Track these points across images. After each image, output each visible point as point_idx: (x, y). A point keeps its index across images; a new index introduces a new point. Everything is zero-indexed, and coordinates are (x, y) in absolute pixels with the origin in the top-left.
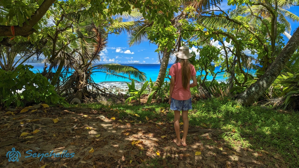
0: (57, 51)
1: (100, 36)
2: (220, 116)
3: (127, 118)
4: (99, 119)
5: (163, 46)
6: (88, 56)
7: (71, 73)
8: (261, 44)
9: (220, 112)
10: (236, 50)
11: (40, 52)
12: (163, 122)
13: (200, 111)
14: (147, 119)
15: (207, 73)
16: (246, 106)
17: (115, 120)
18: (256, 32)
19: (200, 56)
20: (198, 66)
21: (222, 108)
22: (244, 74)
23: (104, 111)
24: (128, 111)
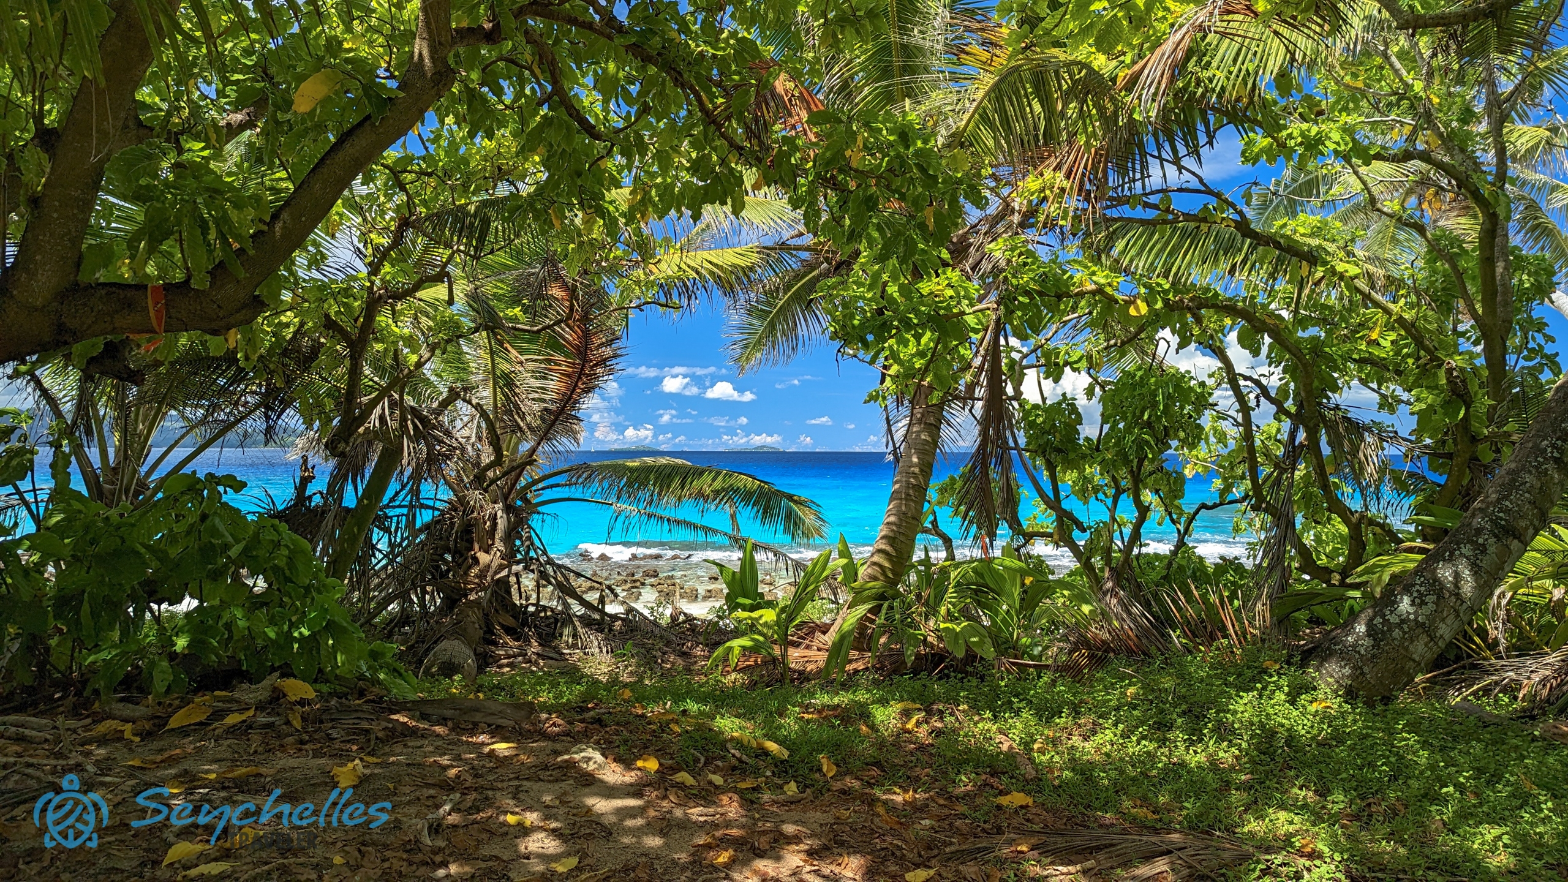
0: (365, 399)
1: (585, 319)
2: (1226, 755)
3: (720, 763)
4: (571, 765)
5: (909, 373)
6: (523, 419)
7: (433, 508)
8: (1431, 360)
9: (1224, 732)
10: (1297, 394)
11: (281, 402)
12: (915, 791)
13: (1116, 725)
14: (825, 769)
15: (1144, 511)
16: (1370, 704)
17: (657, 772)
18: (1402, 302)
19: (1104, 421)
20: (1093, 471)
21: (1235, 712)
22: (1346, 521)
23: (599, 721)
24: (728, 725)
